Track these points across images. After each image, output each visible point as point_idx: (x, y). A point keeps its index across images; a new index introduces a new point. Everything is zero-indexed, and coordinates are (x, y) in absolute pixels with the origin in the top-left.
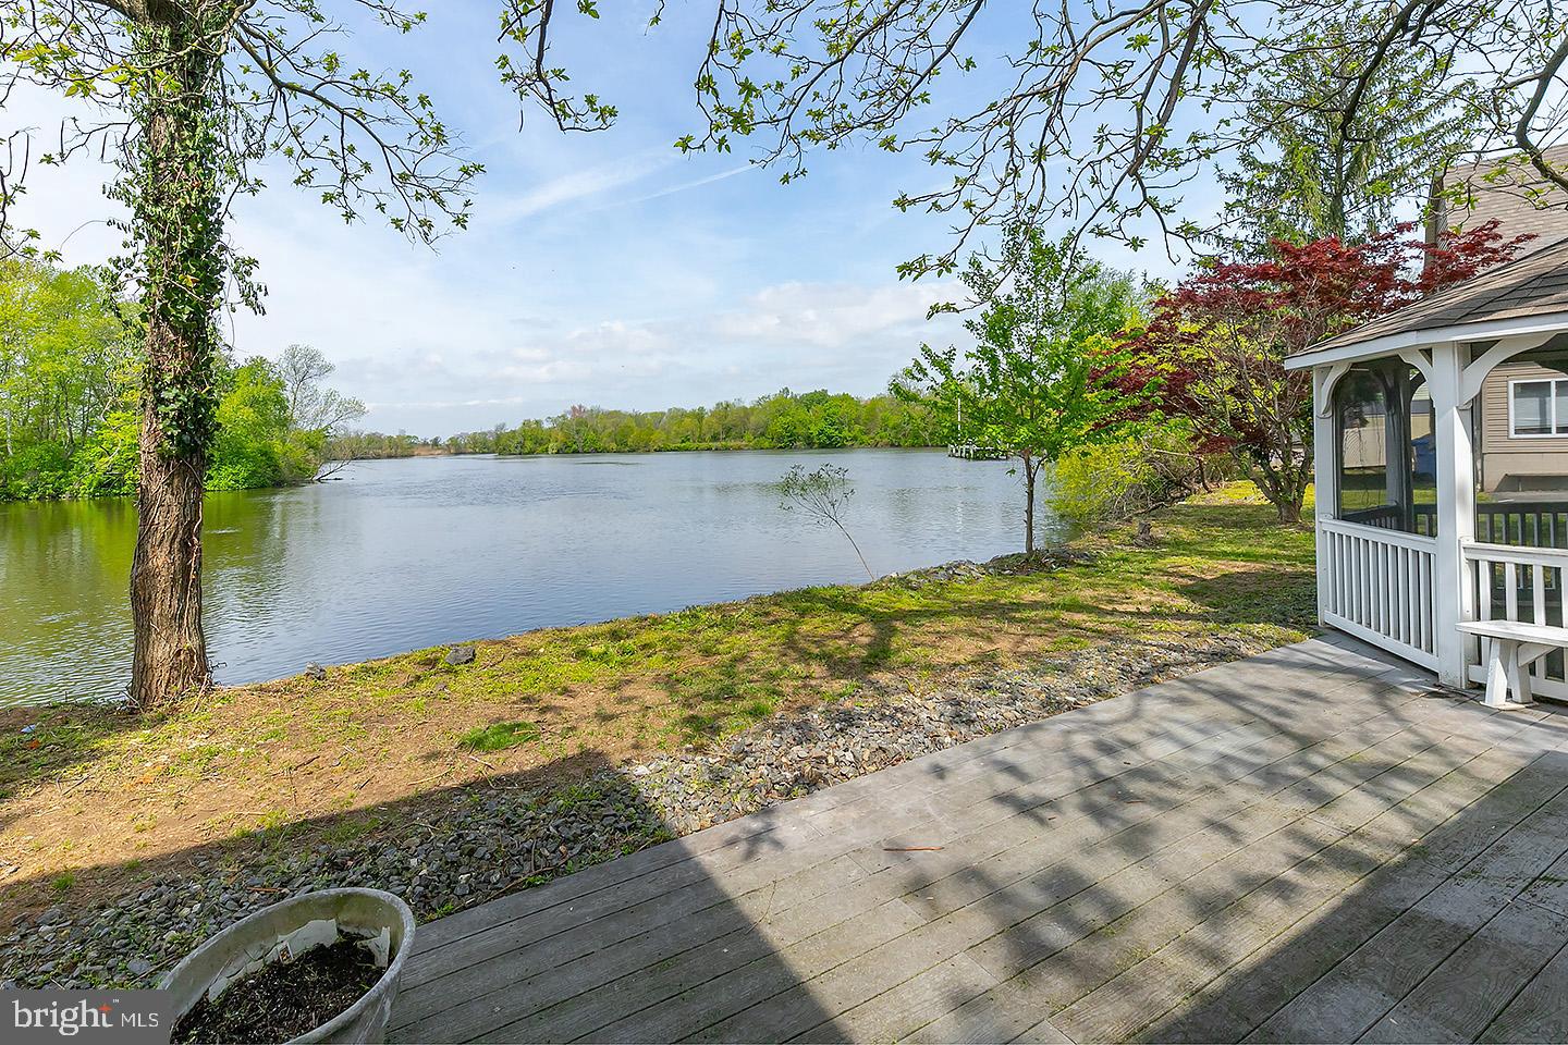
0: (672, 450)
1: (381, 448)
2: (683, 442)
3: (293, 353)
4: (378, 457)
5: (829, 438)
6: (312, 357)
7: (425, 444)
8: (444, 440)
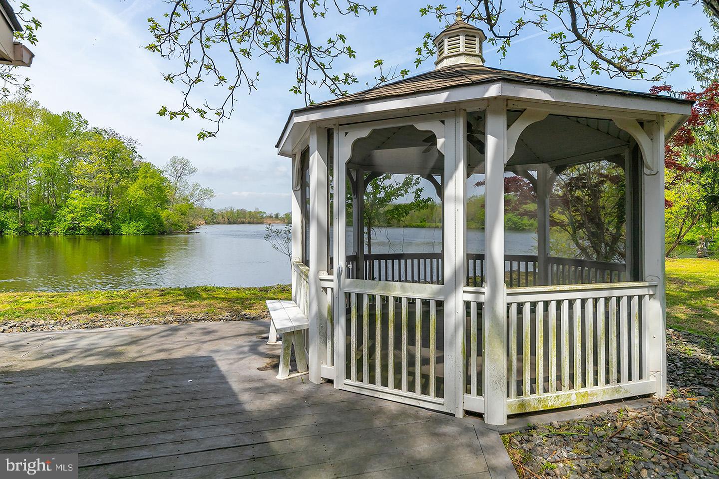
0: (414, 227)
1: (245, 218)
2: (421, 222)
3: (174, 161)
4: (243, 223)
5: (515, 223)
6: (185, 164)
7: (271, 217)
8: (281, 215)
